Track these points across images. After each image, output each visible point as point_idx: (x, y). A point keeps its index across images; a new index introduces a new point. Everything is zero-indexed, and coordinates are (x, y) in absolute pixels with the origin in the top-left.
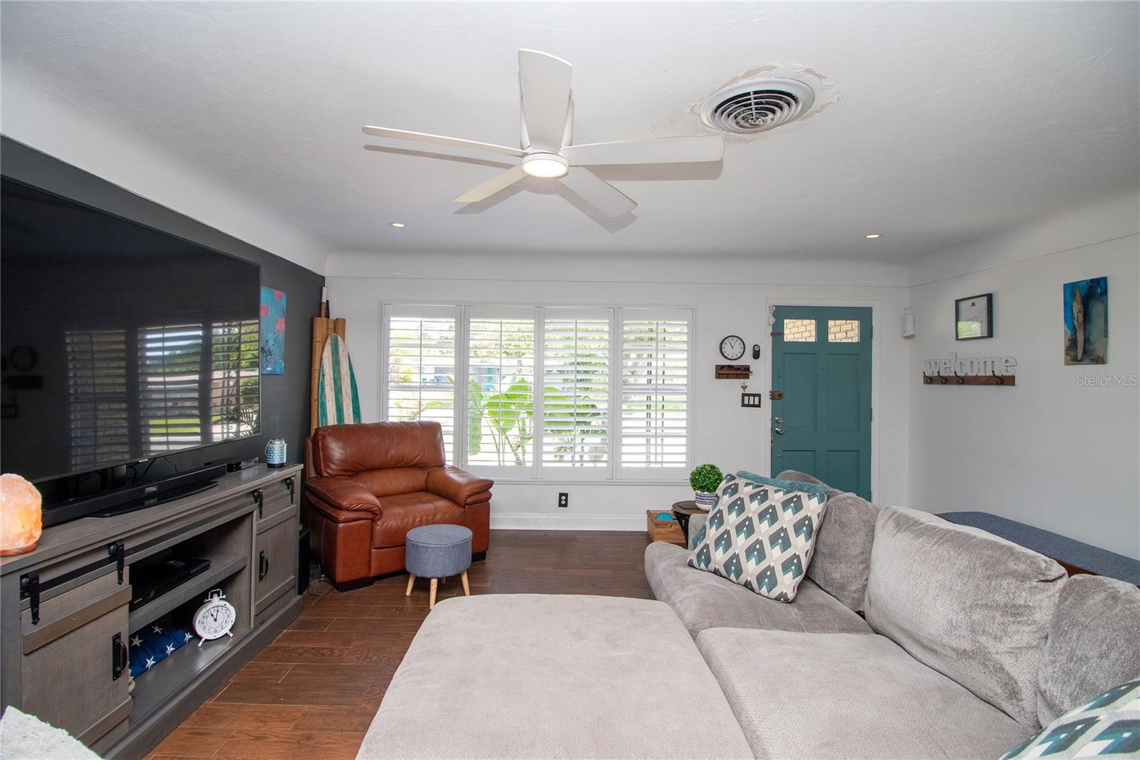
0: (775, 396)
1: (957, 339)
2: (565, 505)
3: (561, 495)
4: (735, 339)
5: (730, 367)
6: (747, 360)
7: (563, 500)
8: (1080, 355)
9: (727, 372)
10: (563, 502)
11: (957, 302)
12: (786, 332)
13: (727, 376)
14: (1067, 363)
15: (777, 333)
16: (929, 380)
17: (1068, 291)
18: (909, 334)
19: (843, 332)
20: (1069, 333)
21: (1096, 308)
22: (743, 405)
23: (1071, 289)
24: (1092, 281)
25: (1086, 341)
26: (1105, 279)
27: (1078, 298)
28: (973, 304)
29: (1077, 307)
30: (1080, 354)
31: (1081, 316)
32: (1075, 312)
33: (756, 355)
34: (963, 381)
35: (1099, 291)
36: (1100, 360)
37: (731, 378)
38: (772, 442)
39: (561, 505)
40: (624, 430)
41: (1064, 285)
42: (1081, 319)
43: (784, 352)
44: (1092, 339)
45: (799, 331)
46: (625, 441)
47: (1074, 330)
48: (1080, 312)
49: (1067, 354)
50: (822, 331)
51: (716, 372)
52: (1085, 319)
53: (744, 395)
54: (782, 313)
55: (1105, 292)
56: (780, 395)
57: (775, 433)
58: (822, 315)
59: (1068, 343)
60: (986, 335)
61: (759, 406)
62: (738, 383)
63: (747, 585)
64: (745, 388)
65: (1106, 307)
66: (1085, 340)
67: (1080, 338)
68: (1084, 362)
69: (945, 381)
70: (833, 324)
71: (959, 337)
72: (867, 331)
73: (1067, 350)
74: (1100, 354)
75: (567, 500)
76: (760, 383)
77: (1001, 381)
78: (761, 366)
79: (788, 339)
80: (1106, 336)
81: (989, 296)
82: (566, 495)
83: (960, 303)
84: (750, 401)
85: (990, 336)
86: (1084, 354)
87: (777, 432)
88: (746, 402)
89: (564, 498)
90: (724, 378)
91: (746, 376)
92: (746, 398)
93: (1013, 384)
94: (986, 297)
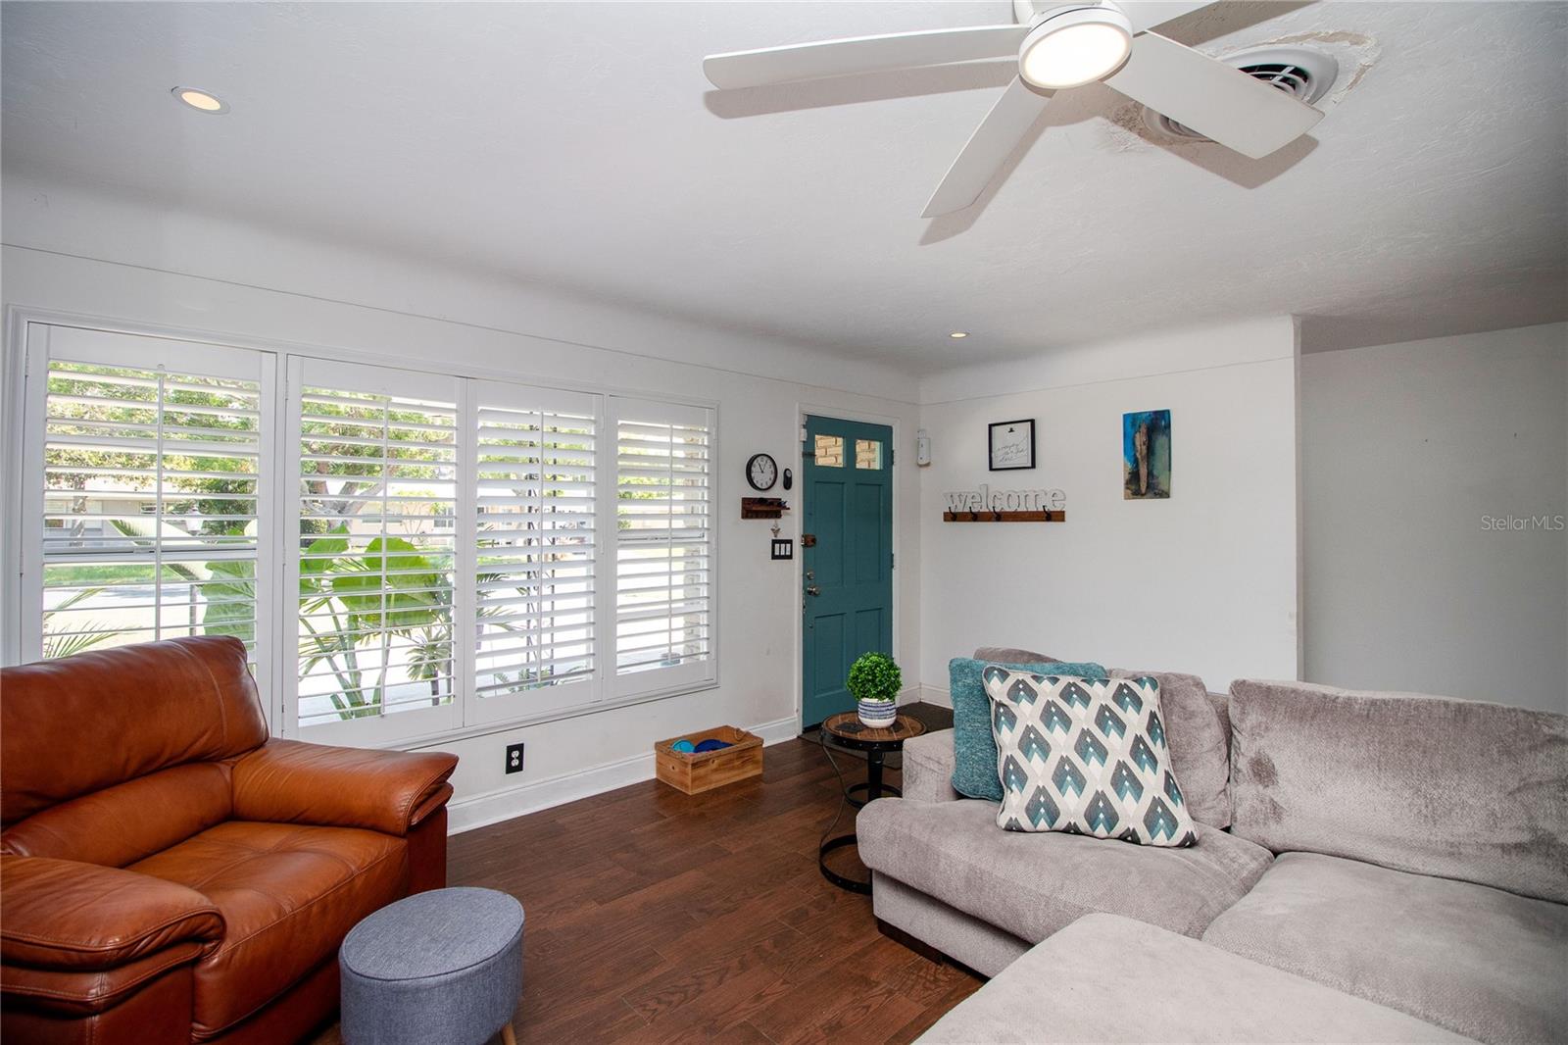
0: (809, 542)
1: (991, 469)
2: (519, 768)
3: (510, 749)
4: (765, 458)
5: (762, 501)
6: (778, 492)
7: (514, 760)
8: (1143, 490)
9: (760, 508)
10: (515, 763)
11: (991, 426)
12: (817, 452)
13: (757, 515)
14: (1127, 498)
15: (809, 454)
16: (952, 517)
17: (1129, 423)
18: (925, 462)
19: (869, 456)
20: (1129, 466)
21: (1160, 441)
22: (774, 557)
23: (1132, 421)
24: (1156, 412)
25: (1150, 474)
26: (1168, 411)
27: (1143, 429)
28: (1011, 431)
29: (1140, 440)
30: (1143, 488)
31: (1144, 448)
32: (1138, 443)
33: (788, 484)
34: (998, 517)
35: (1163, 423)
36: (1165, 494)
37: (761, 517)
38: (804, 607)
39: (510, 769)
40: (619, 611)
41: (1125, 415)
42: (1145, 452)
43: (817, 478)
44: (1155, 473)
45: (830, 452)
46: (622, 629)
47: (1136, 462)
48: (1144, 444)
49: (1127, 488)
50: (850, 454)
51: (743, 508)
52: (1148, 453)
53: (774, 542)
54: (817, 425)
55: (1168, 426)
56: (814, 541)
57: (808, 594)
58: (851, 432)
59: (1128, 477)
60: (1030, 465)
61: (790, 557)
62: (767, 524)
63: (1129, 837)
64: (776, 531)
65: (1170, 440)
66: (1148, 473)
67: (1143, 471)
68: (1149, 495)
69: (975, 517)
70: (861, 446)
71: (994, 467)
72: (888, 457)
73: (1128, 483)
74: (1165, 488)
75: (521, 758)
76: (792, 525)
77: (1049, 516)
78: (794, 499)
79: (821, 461)
80: (1170, 470)
81: (1032, 421)
82: (520, 748)
83: (993, 428)
84: (781, 550)
85: (1033, 466)
86: (1147, 487)
87: (810, 592)
88: (777, 553)
89: (516, 754)
90: (751, 517)
91: (777, 515)
92: (777, 546)
93: (1063, 520)
94: (1029, 423)
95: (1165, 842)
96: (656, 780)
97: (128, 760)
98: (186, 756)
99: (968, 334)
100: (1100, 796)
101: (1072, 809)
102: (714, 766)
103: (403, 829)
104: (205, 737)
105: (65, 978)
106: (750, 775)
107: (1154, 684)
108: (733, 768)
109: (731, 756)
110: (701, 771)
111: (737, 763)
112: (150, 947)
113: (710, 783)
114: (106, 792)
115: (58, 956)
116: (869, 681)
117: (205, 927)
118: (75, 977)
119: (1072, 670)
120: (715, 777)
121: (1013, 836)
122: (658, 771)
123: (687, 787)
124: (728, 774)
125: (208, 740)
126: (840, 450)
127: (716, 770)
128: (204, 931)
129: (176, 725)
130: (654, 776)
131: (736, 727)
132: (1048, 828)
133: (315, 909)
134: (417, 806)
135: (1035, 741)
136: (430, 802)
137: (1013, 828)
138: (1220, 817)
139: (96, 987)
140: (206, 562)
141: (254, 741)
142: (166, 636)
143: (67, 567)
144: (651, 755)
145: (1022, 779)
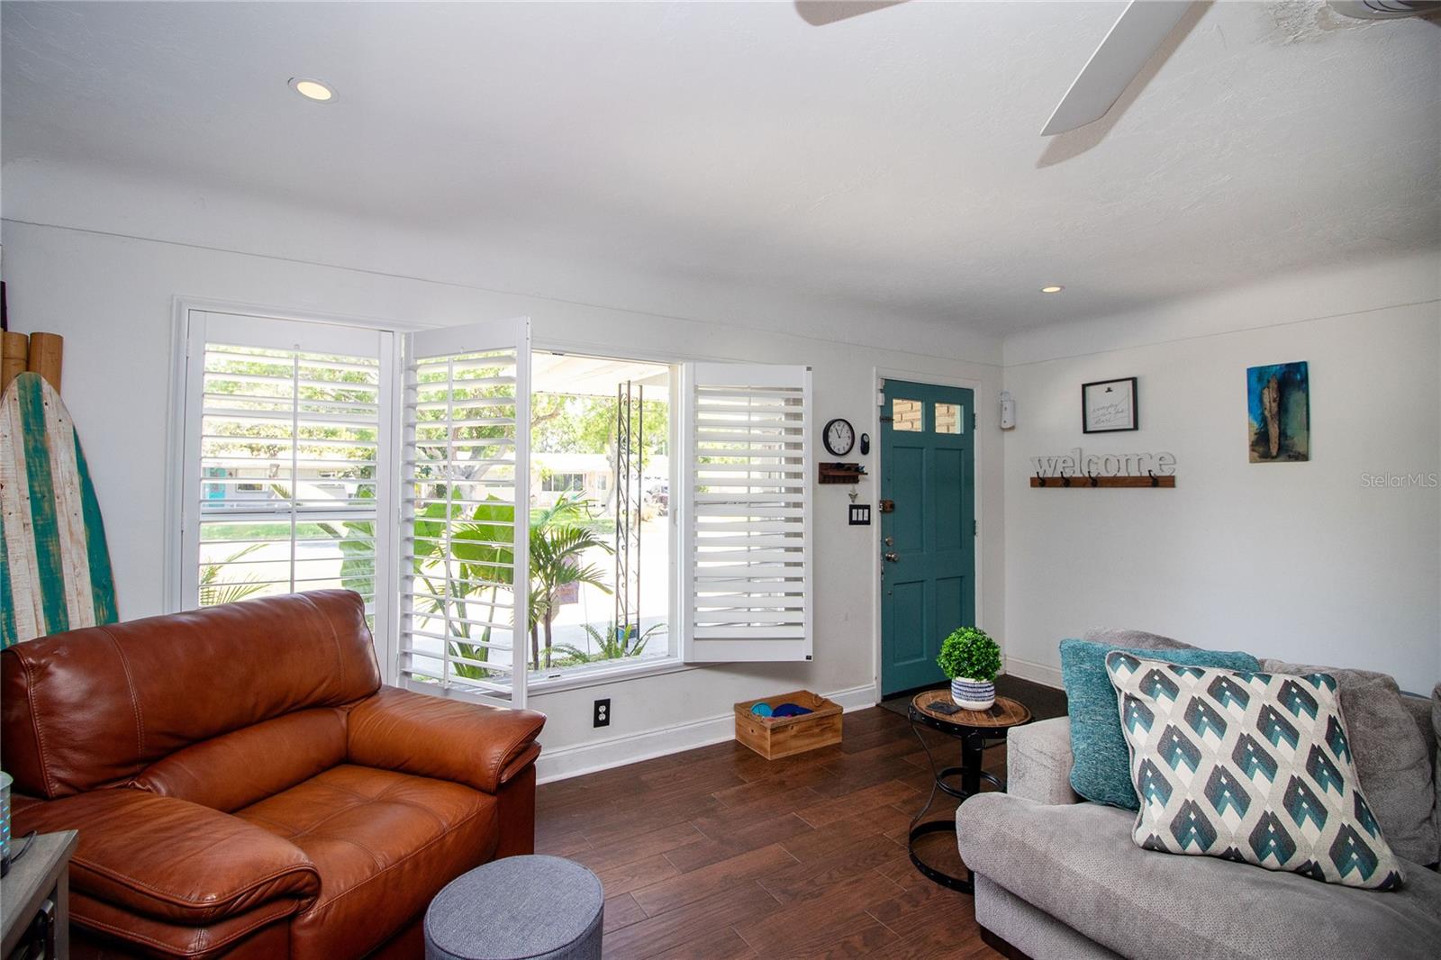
0: (887, 507)
1: (1085, 431)
2: (606, 722)
3: (598, 704)
4: (842, 423)
5: (839, 466)
6: (855, 457)
7: (602, 714)
8: (1274, 452)
9: (836, 474)
10: (602, 717)
11: (1084, 386)
12: (895, 417)
13: (834, 480)
14: (1252, 461)
15: (886, 419)
16: (1040, 482)
17: (1254, 379)
18: (1009, 426)
19: (949, 420)
20: (1256, 425)
21: (1295, 397)
22: (852, 522)
23: (1258, 376)
24: (1288, 365)
25: (1283, 434)
26: (1305, 364)
27: (1273, 385)
28: (1109, 390)
29: (1269, 396)
30: (1274, 450)
31: (1275, 405)
32: (1266, 400)
33: (865, 449)
34: (1095, 482)
35: (1299, 377)
36: (1303, 457)
37: (839, 483)
38: (882, 573)
39: (598, 723)
41: (1248, 370)
42: (1275, 409)
43: (895, 443)
44: (1289, 432)
45: (908, 416)
47: (1264, 421)
48: (1274, 401)
49: (1253, 450)
50: (929, 417)
51: (821, 473)
52: (1279, 411)
53: (852, 507)
54: (894, 389)
55: (1305, 380)
56: (892, 506)
57: (886, 560)
58: (930, 395)
59: (1254, 437)
60: (1132, 427)
61: (868, 523)
62: (846, 489)
63: (1310, 872)
64: (853, 497)
65: (1307, 395)
66: (1280, 434)
67: (1274, 431)
68: (1280, 459)
69: (1067, 482)
70: (940, 409)
71: (1088, 430)
72: (969, 420)
73: (1254, 446)
74: (1302, 450)
75: (607, 713)
76: (870, 490)
77: (1155, 482)
78: (872, 464)
79: (896, 427)
80: (1308, 429)
81: (1134, 380)
82: (607, 703)
83: (1090, 390)
84: (860, 515)
85: (1136, 427)
86: (1279, 449)
87: (889, 559)
88: (854, 518)
89: (603, 709)
90: (829, 482)
91: (855, 480)
92: (854, 511)
93: (1173, 486)
94: (1131, 382)
95: (1360, 882)
96: (735, 741)
97: (255, 705)
98: (309, 701)
99: (1062, 287)
100: (1268, 818)
101: (1233, 832)
102: (793, 732)
103: (493, 786)
104: (325, 685)
105: (169, 930)
106: (830, 742)
107: (1331, 683)
108: (812, 736)
109: (810, 723)
110: (781, 737)
111: (817, 730)
112: (245, 904)
113: (790, 750)
114: (236, 733)
115: (163, 908)
116: (964, 659)
117: (301, 884)
118: (178, 930)
119: (1217, 660)
120: (794, 743)
121: (1153, 858)
122: (737, 732)
123: (766, 751)
124: (807, 741)
125: (328, 686)
126: (919, 415)
127: (795, 736)
128: (300, 888)
129: (299, 673)
130: (732, 736)
131: (814, 693)
132: (1199, 850)
133: (407, 866)
134: (507, 765)
135: (1180, 745)
136: (519, 760)
137: (1153, 846)
138: (1424, 851)
139: (198, 940)
140: (343, 522)
141: (369, 690)
142: (300, 588)
143: (222, 526)
144: (730, 716)
145: (1165, 791)
